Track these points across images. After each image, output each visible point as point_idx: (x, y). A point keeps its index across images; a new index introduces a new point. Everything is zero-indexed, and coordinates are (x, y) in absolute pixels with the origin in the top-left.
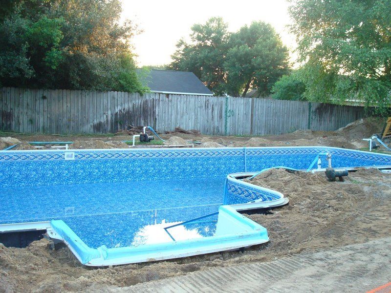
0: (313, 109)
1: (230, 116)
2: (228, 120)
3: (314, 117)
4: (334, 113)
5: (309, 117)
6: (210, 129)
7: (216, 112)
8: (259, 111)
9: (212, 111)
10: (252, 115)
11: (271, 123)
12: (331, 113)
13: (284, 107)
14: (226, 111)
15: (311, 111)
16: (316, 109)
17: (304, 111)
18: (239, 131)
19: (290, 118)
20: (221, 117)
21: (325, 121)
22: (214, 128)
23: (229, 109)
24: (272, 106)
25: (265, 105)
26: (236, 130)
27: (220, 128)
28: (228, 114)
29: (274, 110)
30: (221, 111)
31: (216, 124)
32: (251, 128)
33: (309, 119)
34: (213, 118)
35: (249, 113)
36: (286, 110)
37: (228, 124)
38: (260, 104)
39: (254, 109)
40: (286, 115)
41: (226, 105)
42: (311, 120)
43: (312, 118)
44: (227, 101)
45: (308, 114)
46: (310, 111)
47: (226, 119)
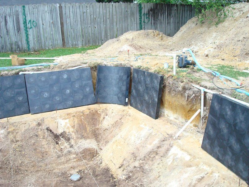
0: (145, 10)
1: (31, 28)
2: (30, 32)
3: (146, 21)
4: (173, 14)
5: (141, 21)
6: (6, 46)
7: (10, 24)
8: (72, 18)
9: (6, 24)
10: (62, 24)
11: (90, 31)
12: (169, 14)
13: (104, 11)
14: (25, 23)
15: (143, 13)
16: (149, 11)
17: (132, 14)
18: (47, 43)
19: (115, 24)
20: (19, 29)
21: (161, 23)
22: (11, 44)
23: (28, 19)
24: (89, 11)
25: (78, 11)
26: (43, 43)
27: (20, 43)
28: (29, 25)
29: (92, 16)
30: (18, 22)
31: (14, 39)
32: (63, 40)
33: (140, 23)
34: (8, 32)
35: (57, 21)
36: (108, 14)
37: (31, 38)
38: (71, 10)
39: (64, 16)
40: (108, 21)
41: (24, 14)
42: (143, 24)
43: (144, 22)
44: (24, 9)
45: (138, 17)
46: (140, 13)
47: (27, 31)
